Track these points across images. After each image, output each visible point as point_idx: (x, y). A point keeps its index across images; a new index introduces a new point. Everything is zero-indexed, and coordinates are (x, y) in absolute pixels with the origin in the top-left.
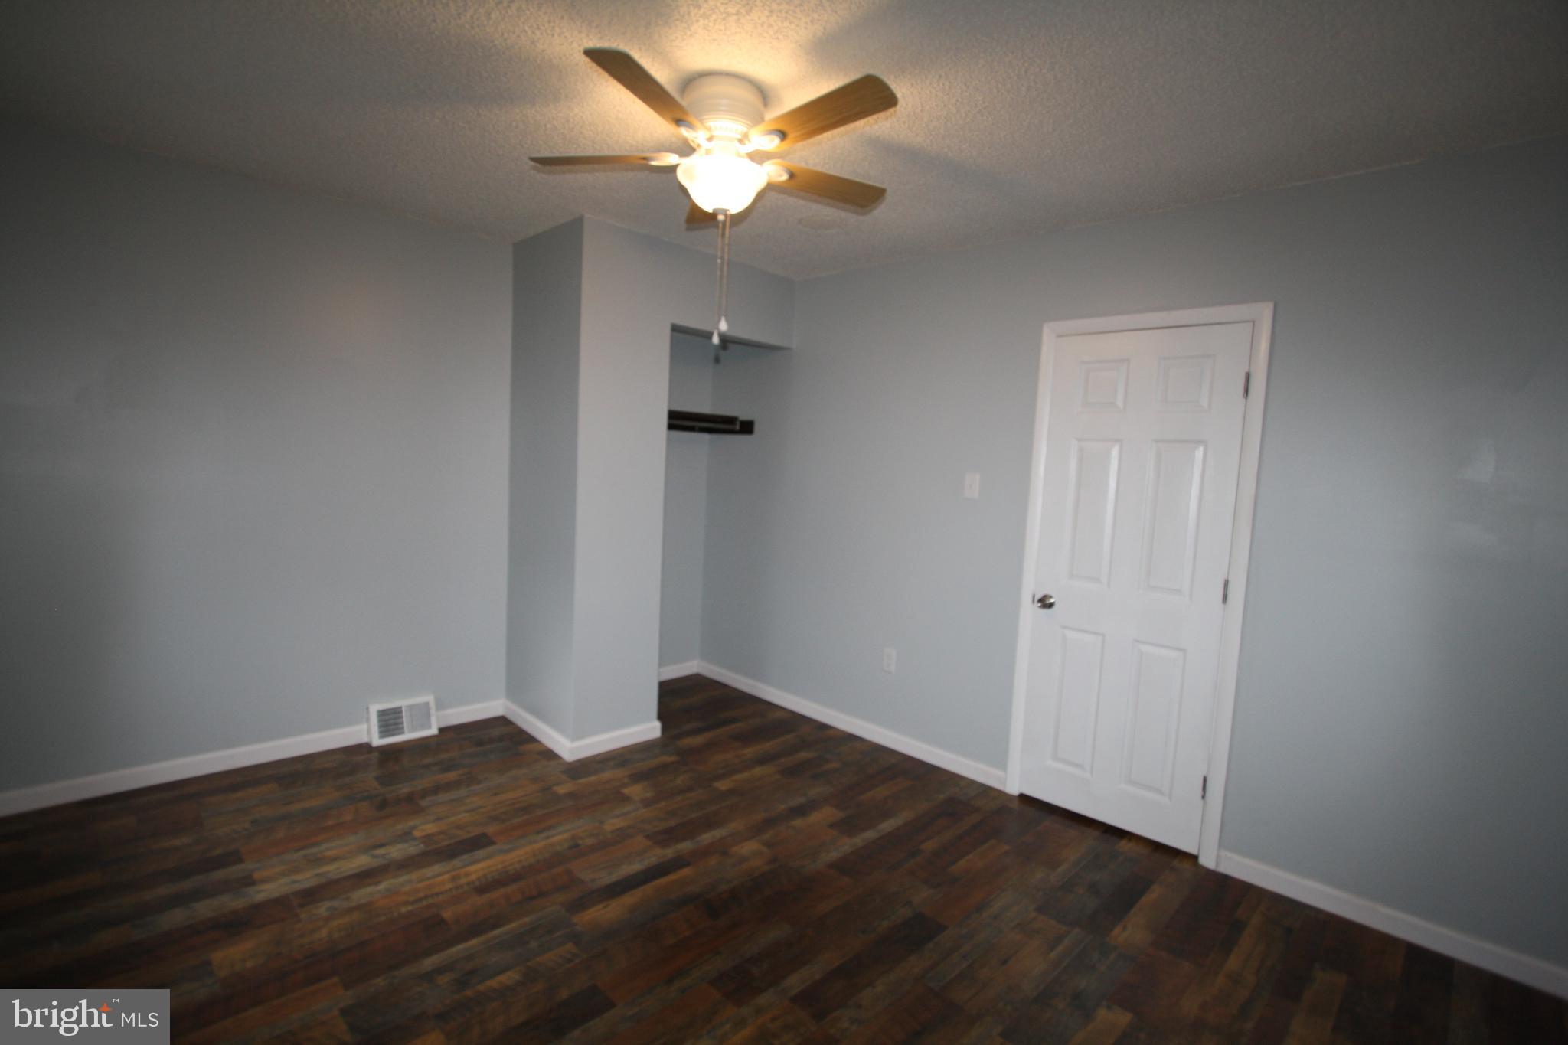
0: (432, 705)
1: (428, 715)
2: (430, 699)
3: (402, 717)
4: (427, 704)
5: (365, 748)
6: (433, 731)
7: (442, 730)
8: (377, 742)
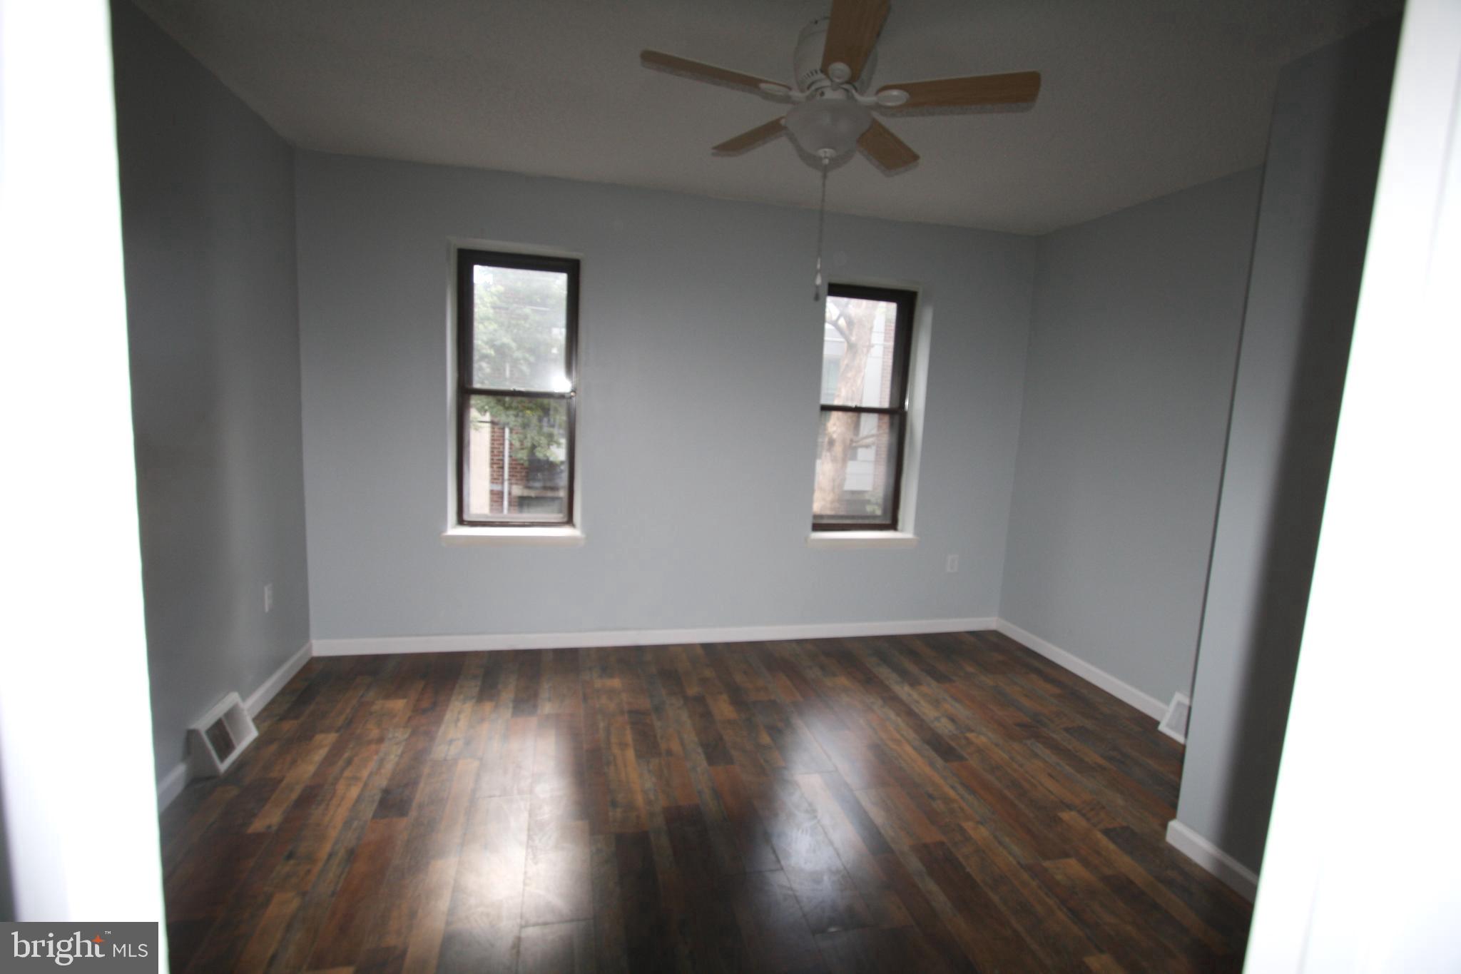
8: (1163, 728)
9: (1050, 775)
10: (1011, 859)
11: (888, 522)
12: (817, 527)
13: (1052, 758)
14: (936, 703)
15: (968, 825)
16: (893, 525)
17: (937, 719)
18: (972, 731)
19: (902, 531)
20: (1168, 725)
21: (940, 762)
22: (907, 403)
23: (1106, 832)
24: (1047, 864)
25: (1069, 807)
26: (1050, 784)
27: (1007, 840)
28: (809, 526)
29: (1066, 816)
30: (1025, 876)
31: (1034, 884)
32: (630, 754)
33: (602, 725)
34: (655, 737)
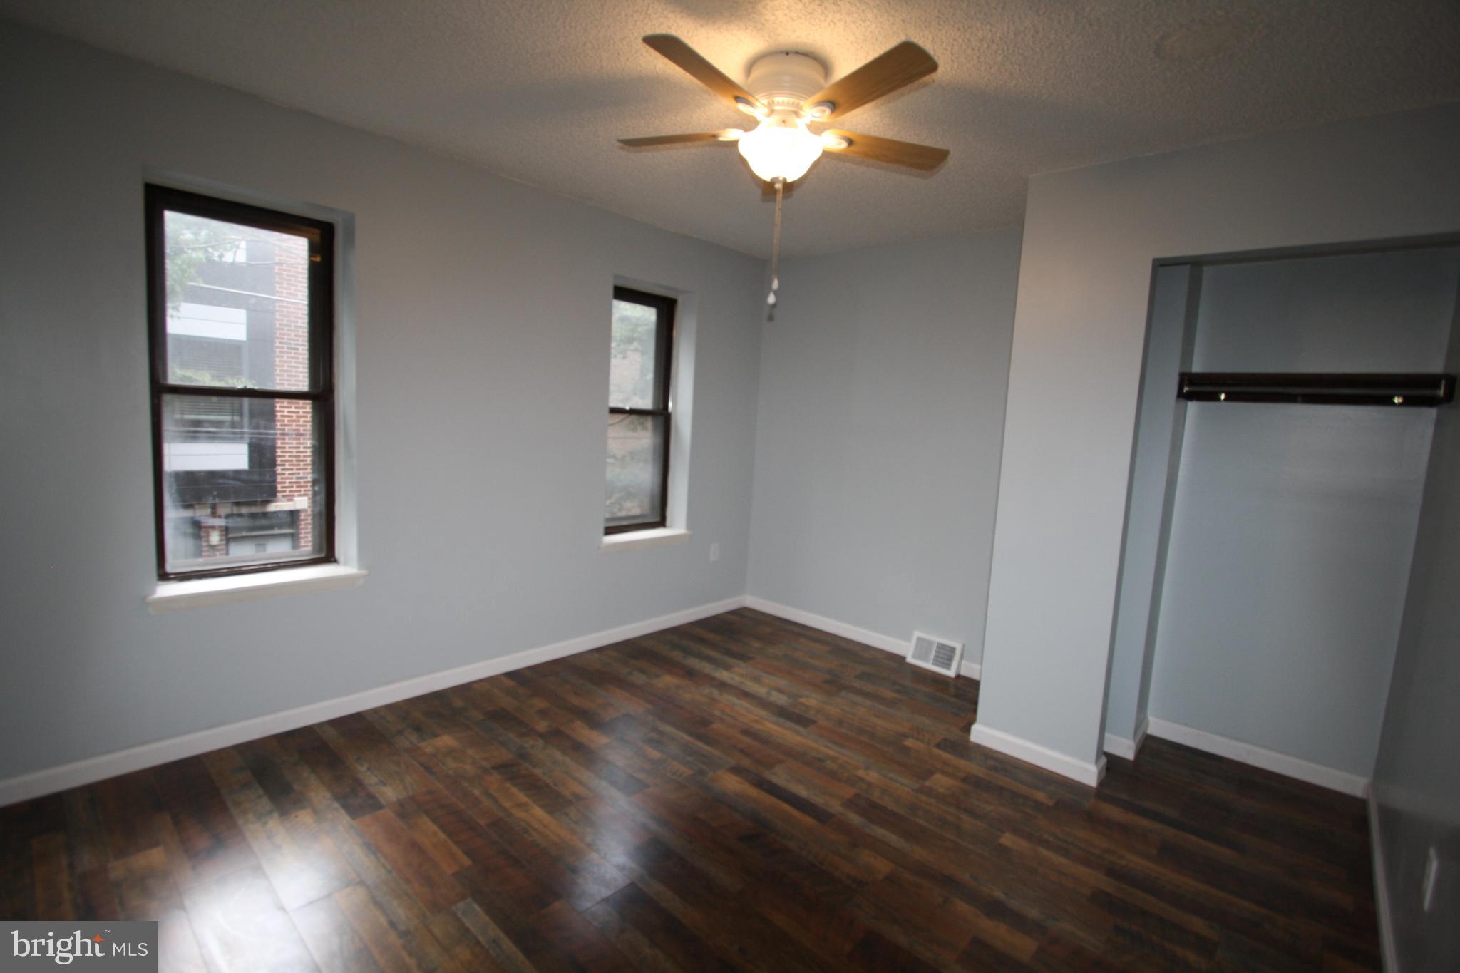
0: (958, 652)
1: (950, 659)
2: (958, 647)
3: (936, 651)
4: (953, 650)
5: (901, 659)
6: (951, 673)
7: (958, 677)
8: (910, 660)
9: (875, 716)
10: (906, 789)
11: (657, 519)
12: (609, 531)
13: (868, 703)
14: (757, 680)
15: (861, 773)
16: (661, 523)
17: (769, 694)
18: (801, 697)
19: (670, 527)
20: (914, 657)
21: (801, 729)
22: (670, 405)
23: (938, 746)
24: (928, 783)
25: (906, 736)
26: (879, 721)
27: (892, 775)
28: (602, 530)
29: (909, 743)
30: (924, 798)
31: (933, 801)
32: (538, 812)
33: (477, 792)
34: (548, 786)
